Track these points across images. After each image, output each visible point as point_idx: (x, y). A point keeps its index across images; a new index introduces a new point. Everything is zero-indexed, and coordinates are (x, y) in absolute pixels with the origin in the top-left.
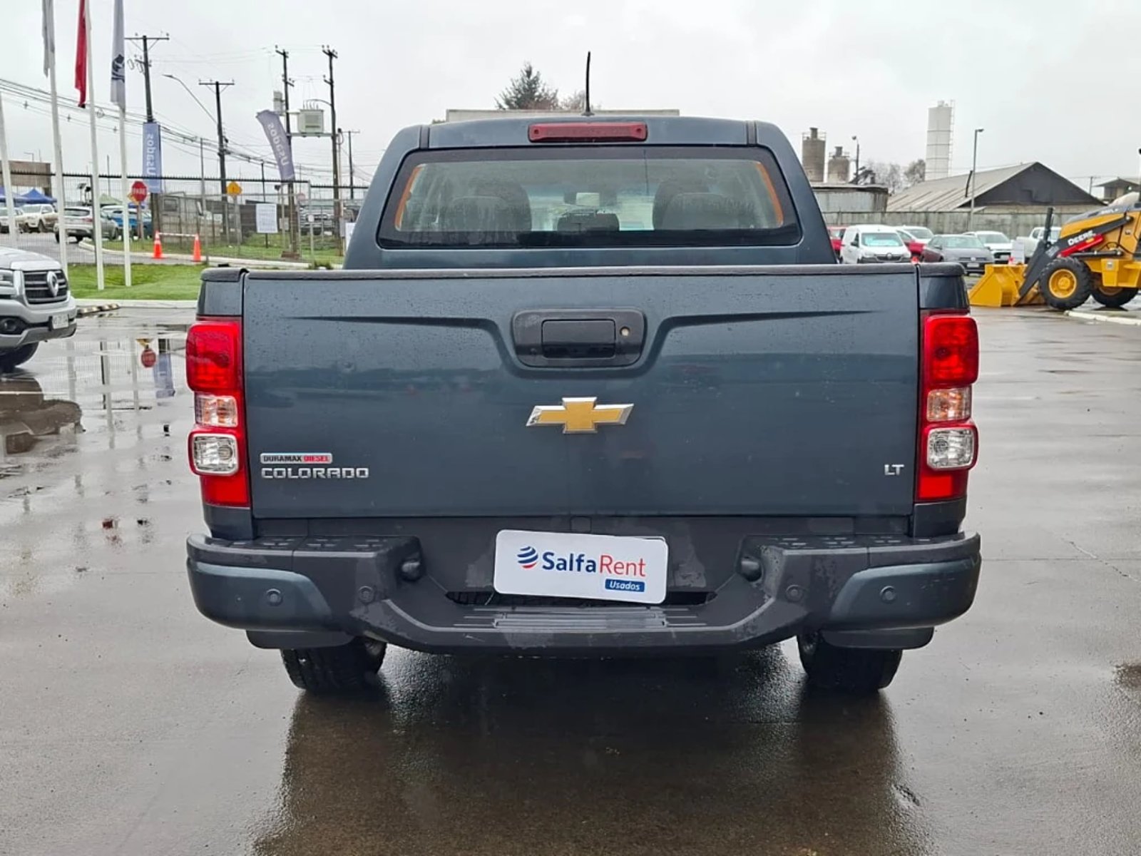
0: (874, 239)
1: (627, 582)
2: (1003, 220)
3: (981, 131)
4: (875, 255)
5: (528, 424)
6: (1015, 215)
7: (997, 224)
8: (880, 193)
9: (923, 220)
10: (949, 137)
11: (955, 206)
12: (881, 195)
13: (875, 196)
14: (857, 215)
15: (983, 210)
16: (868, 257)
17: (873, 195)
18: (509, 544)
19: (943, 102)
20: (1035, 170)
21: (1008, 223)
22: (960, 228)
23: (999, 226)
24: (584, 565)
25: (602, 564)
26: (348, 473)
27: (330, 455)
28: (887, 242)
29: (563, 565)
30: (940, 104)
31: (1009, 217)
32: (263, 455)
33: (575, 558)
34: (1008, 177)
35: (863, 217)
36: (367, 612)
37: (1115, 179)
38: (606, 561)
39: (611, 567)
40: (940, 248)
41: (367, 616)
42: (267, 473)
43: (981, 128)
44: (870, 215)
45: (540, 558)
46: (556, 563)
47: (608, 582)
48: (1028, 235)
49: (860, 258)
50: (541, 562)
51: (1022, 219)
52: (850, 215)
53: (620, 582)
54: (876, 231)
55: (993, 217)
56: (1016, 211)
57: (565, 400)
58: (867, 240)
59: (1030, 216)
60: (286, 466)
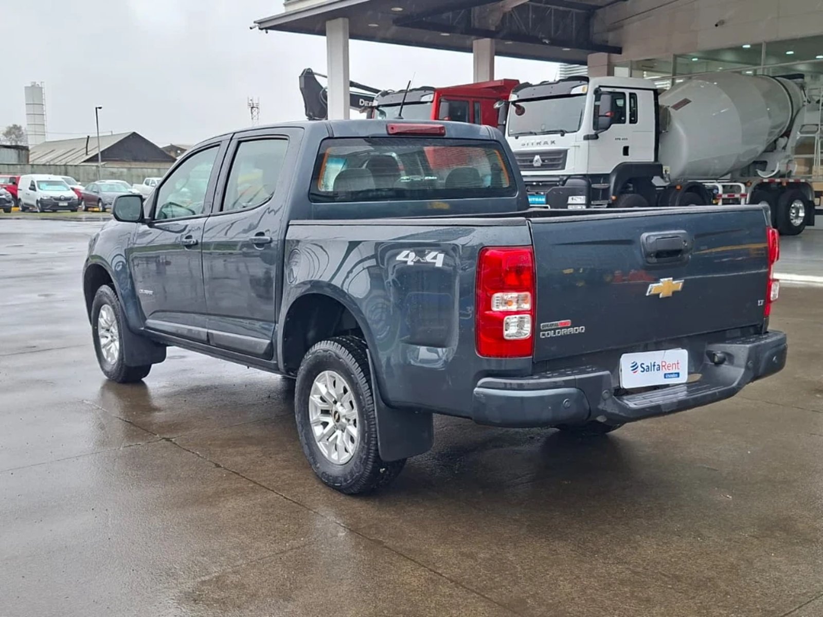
0: (47, 185)
1: (672, 374)
2: (122, 172)
3: (100, 108)
4: (51, 197)
5: (647, 294)
6: (129, 169)
7: (117, 175)
8: (22, 150)
9: (63, 172)
10: (43, 109)
11: (80, 162)
12: (24, 152)
13: (19, 152)
14: (12, 166)
15: (104, 165)
16: (45, 198)
17: (17, 151)
18: (626, 360)
19: (35, 83)
20: (133, 137)
21: (125, 174)
22: (91, 177)
23: (120, 177)
24: (656, 367)
25: (662, 366)
26: (576, 330)
27: (569, 321)
28: (57, 187)
29: (648, 368)
30: (33, 84)
31: (125, 170)
32: (542, 324)
33: (653, 364)
34: (116, 142)
35: (17, 168)
36: (605, 405)
37: (169, 145)
38: (664, 364)
39: (666, 367)
40: (98, 192)
41: (606, 407)
42: (544, 335)
43: (100, 106)
44: (22, 166)
45: (640, 367)
46: (646, 368)
47: (665, 374)
48: (142, 183)
49: (39, 199)
50: (640, 369)
51: (134, 172)
52: (6, 166)
53: (670, 374)
54: (48, 180)
55: (115, 170)
56: (129, 166)
57: (662, 280)
58: (42, 186)
59: (139, 170)
60: (550, 330)
